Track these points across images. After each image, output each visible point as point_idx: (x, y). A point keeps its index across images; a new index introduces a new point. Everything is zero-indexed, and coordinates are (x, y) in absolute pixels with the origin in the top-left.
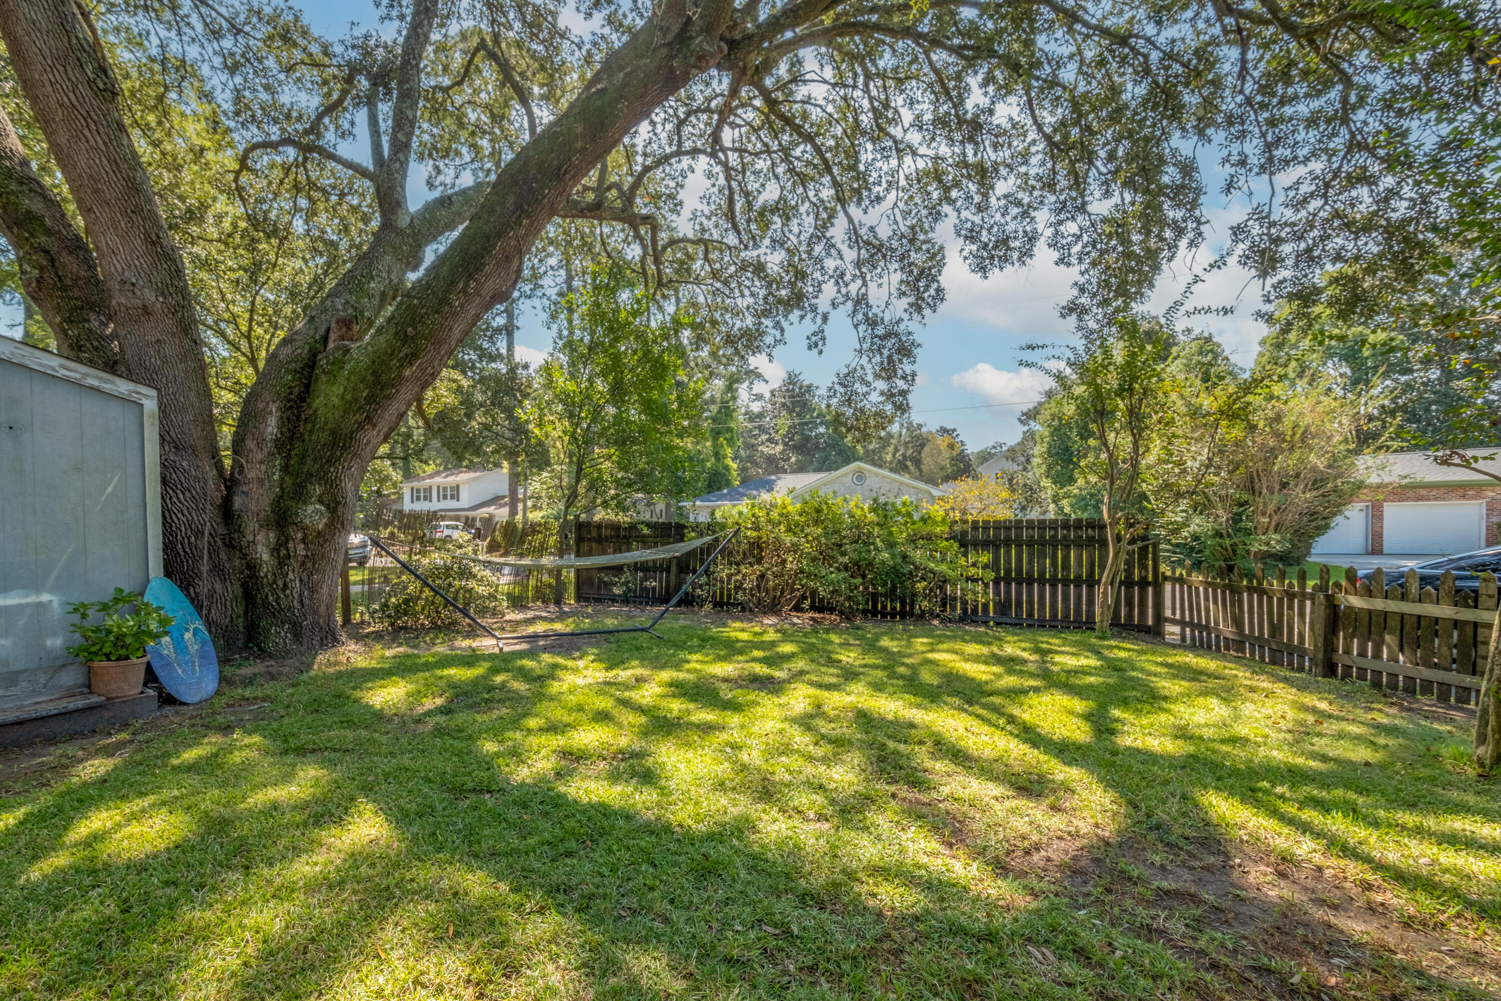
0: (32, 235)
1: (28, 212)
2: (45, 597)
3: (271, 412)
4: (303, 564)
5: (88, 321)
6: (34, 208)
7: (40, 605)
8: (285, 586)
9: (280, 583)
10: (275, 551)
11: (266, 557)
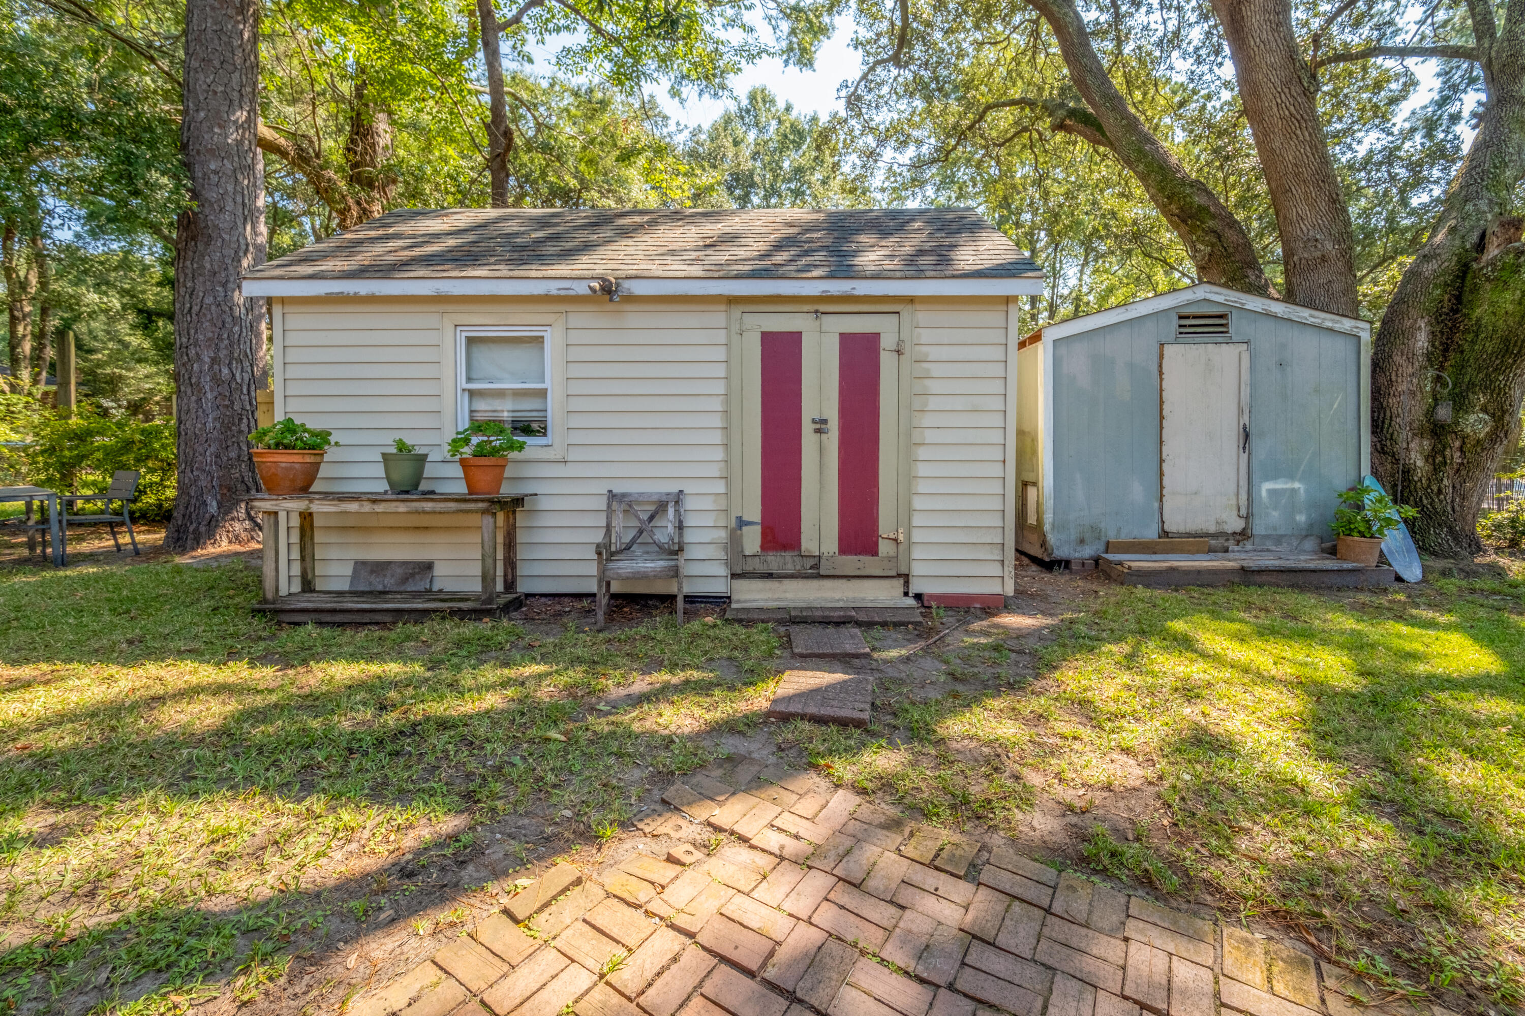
0: (1202, 222)
1: (1199, 206)
2: (1297, 485)
3: (1420, 328)
4: (1458, 471)
5: (1247, 277)
6: (1202, 202)
7: (1293, 490)
8: (1440, 491)
9: (1435, 488)
10: (1430, 457)
11: (1420, 463)
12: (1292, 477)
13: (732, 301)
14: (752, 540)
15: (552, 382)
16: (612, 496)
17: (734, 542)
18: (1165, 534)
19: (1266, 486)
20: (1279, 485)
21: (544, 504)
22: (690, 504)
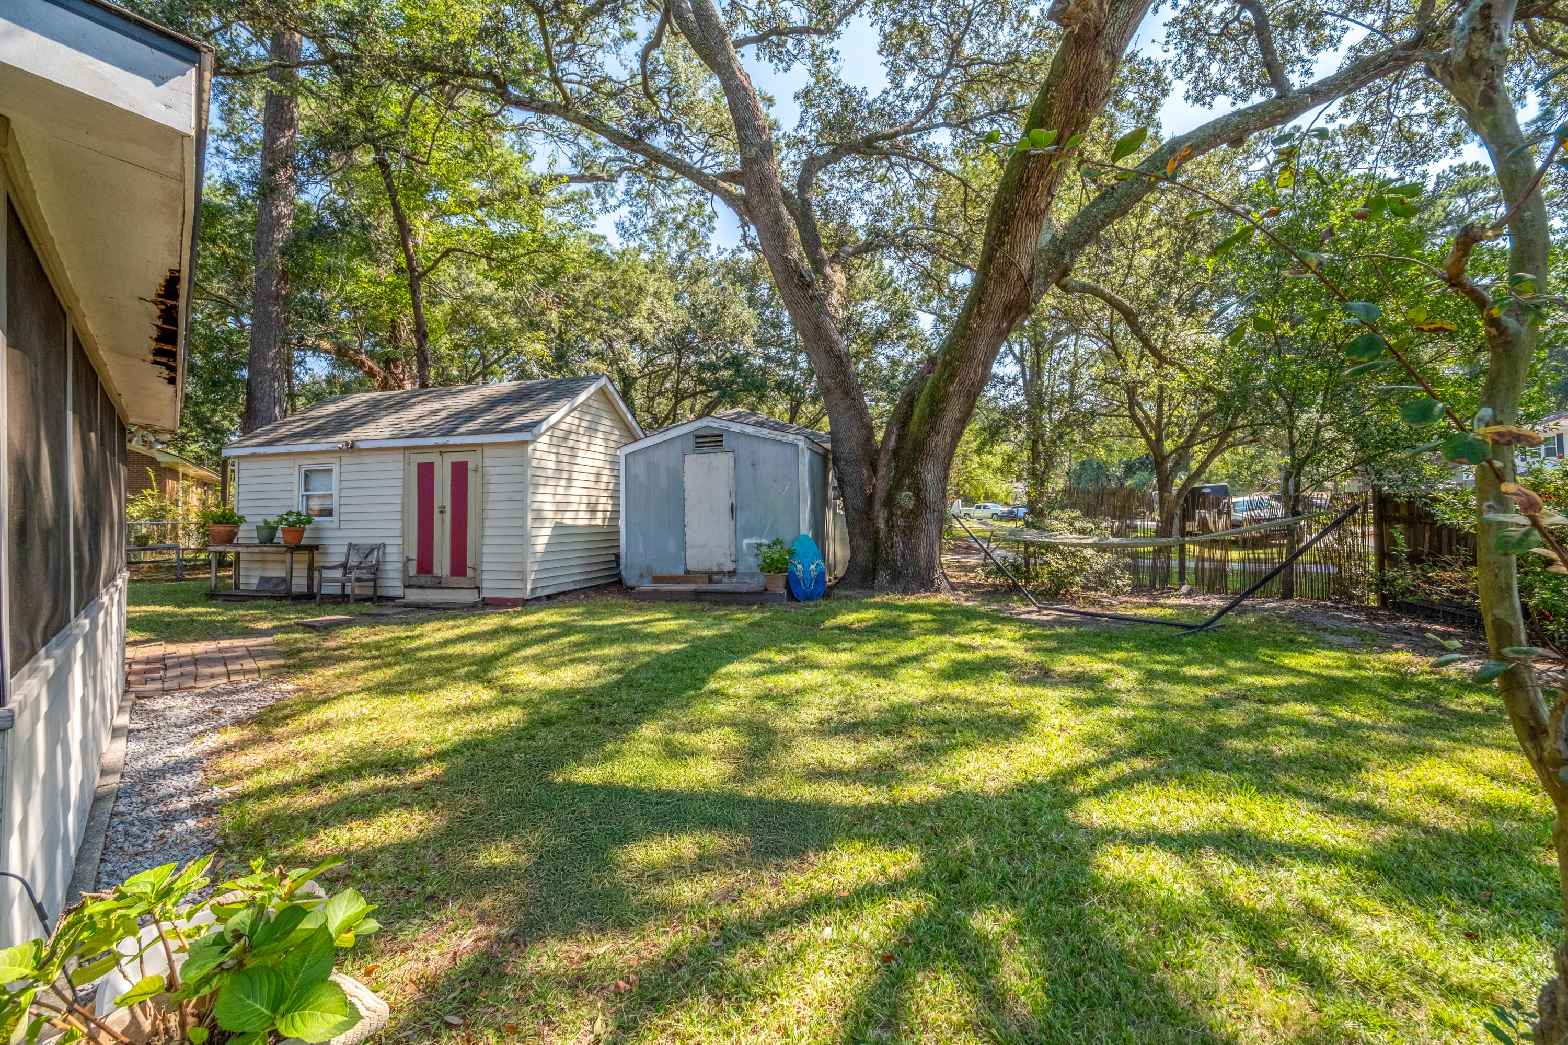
2: (764, 541)
7: (757, 543)
12: (761, 537)
13: (405, 449)
14: (413, 569)
15: (335, 491)
16: (351, 546)
17: (405, 569)
18: (687, 572)
19: (746, 542)
20: (754, 541)
21: (331, 550)
22: (388, 550)
